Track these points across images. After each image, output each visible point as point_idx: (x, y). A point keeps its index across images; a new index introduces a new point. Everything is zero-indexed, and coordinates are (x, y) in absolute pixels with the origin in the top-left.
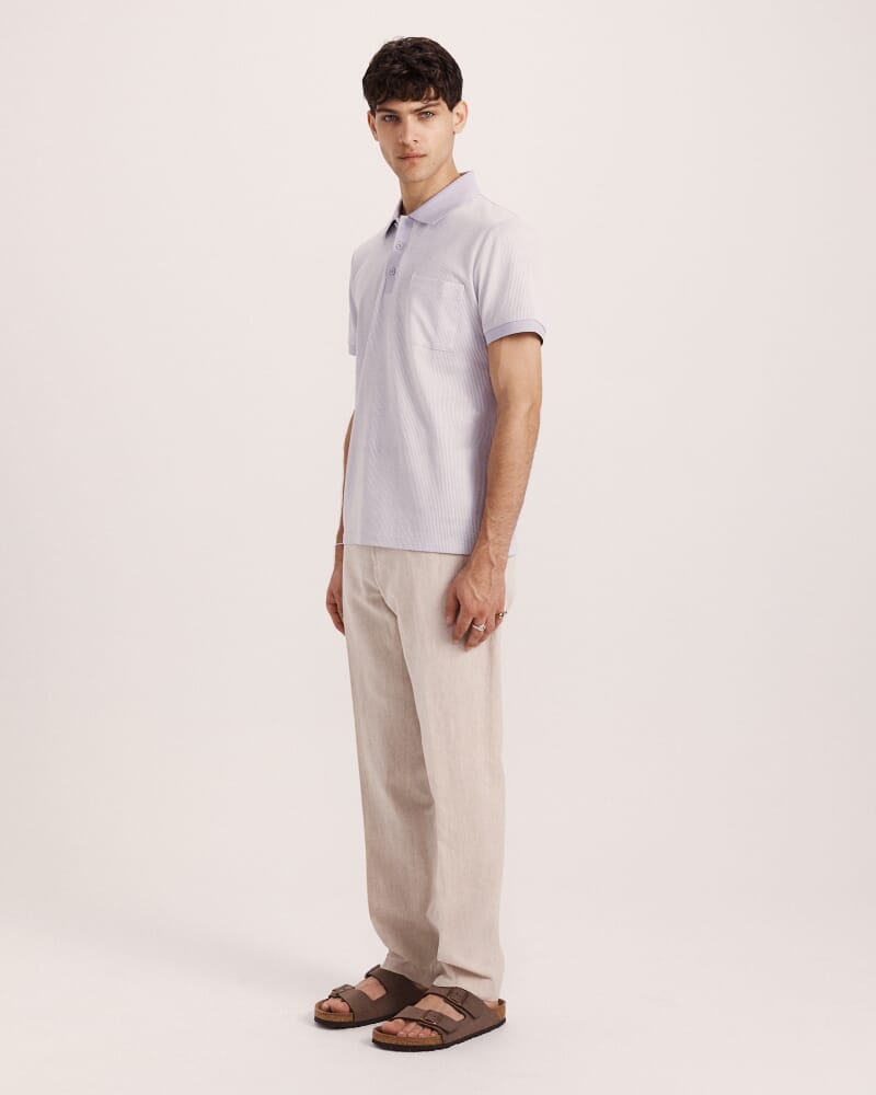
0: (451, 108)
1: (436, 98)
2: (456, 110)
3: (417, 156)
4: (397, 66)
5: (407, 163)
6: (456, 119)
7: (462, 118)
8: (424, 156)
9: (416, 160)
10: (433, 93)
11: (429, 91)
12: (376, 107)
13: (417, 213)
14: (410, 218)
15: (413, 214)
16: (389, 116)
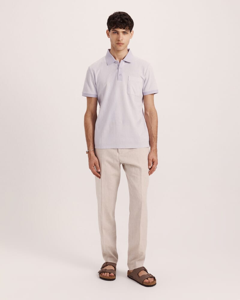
0: (130, 32)
1: (128, 29)
3: (122, 44)
4: (119, 19)
5: (119, 45)
6: (131, 35)
7: (132, 35)
10: (128, 28)
11: (127, 27)
12: (111, 29)
13: (125, 60)
14: (124, 61)
15: (124, 60)
16: (115, 32)
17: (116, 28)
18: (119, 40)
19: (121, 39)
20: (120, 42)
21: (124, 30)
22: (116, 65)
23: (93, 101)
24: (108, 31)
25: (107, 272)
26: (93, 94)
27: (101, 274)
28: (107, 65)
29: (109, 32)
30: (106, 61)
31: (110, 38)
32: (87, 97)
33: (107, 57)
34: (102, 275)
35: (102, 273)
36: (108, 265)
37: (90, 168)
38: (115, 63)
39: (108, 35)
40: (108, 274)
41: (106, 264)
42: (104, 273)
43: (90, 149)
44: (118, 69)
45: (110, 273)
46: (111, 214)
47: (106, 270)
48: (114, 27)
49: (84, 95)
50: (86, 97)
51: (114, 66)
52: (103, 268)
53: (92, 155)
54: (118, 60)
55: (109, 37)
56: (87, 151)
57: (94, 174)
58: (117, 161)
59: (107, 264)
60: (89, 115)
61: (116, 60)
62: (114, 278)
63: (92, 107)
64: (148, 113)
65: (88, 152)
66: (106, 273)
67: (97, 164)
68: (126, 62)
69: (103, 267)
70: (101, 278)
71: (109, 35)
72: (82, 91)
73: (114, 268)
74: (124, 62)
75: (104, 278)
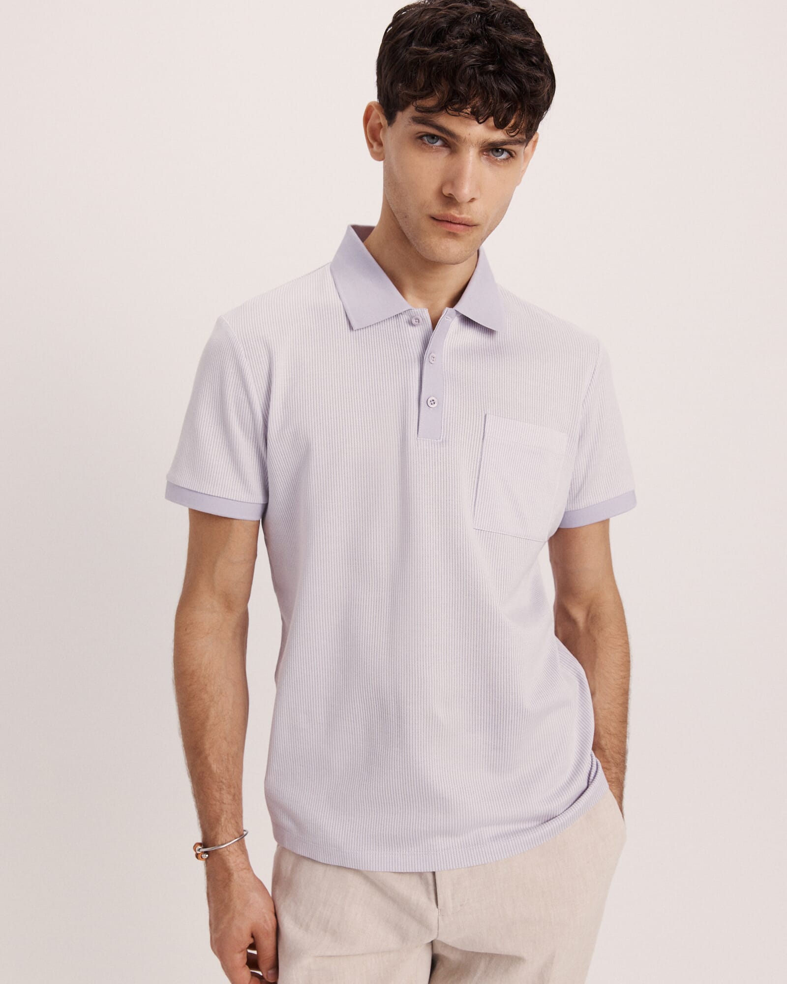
8: (475, 225)
12: (403, 108)
14: (459, 313)
16: (433, 137)
17: (443, 107)
18: (450, 200)
19: (466, 191)
20: (454, 212)
21: (499, 136)
24: (376, 112)
26: (243, 500)
29: (383, 120)
30: (337, 300)
31: (381, 164)
39: (374, 137)
48: (430, 102)
55: (378, 156)
61: (408, 305)
64: (579, 614)
68: (467, 321)
71: (380, 144)
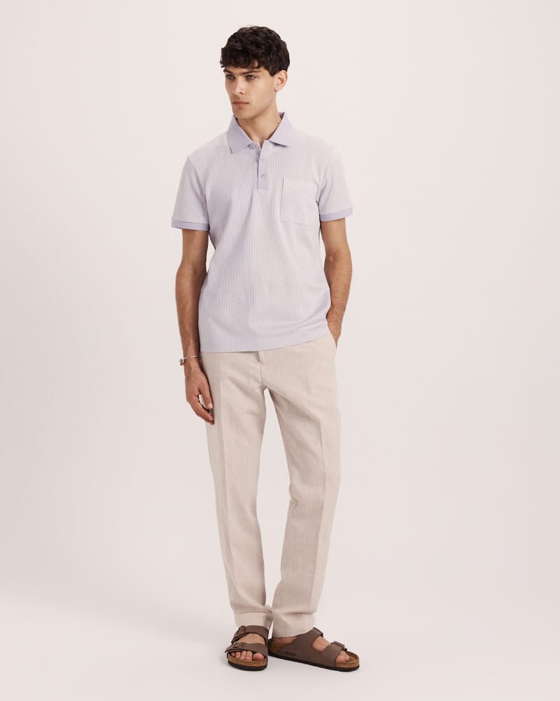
0: (272, 75)
2: (277, 76)
3: (242, 103)
6: (277, 82)
8: (247, 103)
9: (242, 106)
13: (273, 139)
14: (271, 142)
15: (271, 139)
22: (253, 152)
23: (198, 240)
25: (247, 651)
26: (197, 222)
27: (233, 654)
28: (232, 152)
30: (227, 143)
32: (183, 229)
33: (230, 133)
34: (235, 657)
35: (235, 652)
36: (248, 633)
37: (189, 399)
38: (250, 148)
40: (250, 654)
41: (243, 632)
42: (241, 652)
43: (189, 354)
44: (258, 161)
45: (254, 653)
46: (248, 508)
47: (243, 644)
49: (176, 224)
50: (181, 230)
51: (247, 156)
52: (238, 640)
53: (193, 369)
54: (257, 141)
56: (183, 358)
57: (199, 414)
58: (256, 380)
59: (247, 631)
60: (188, 272)
61: (252, 142)
62: (262, 664)
63: (195, 253)
65: (185, 363)
66: (244, 652)
67: (205, 390)
68: (276, 144)
69: (236, 639)
70: (231, 664)
72: (172, 215)
73: (263, 639)
74: (272, 145)
75: (239, 663)
